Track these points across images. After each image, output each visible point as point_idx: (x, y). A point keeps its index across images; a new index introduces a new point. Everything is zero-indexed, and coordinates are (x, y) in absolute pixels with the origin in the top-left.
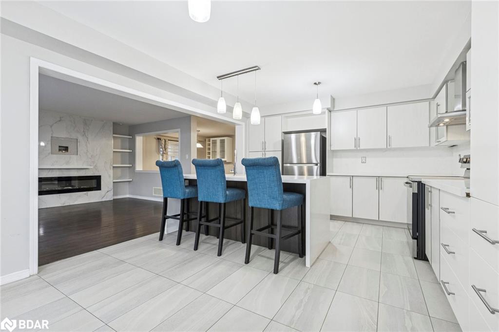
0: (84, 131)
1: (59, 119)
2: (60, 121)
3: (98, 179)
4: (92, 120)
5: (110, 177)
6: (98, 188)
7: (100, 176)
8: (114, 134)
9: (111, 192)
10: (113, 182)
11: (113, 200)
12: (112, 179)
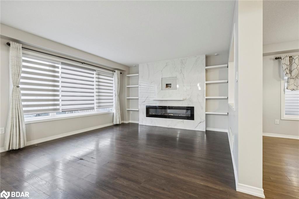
0: (181, 70)
1: (165, 65)
4: (187, 59)
5: (202, 108)
6: (192, 118)
7: (194, 107)
8: (206, 66)
9: (204, 124)
10: (206, 114)
11: (206, 131)
12: (205, 111)
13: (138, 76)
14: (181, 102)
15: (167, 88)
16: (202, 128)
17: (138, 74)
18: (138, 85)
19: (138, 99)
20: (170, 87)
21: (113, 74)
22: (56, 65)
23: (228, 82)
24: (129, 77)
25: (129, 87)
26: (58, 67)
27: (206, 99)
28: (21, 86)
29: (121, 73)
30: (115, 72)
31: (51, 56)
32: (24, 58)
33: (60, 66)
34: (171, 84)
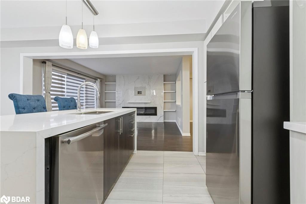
0: (148, 82)
1: (137, 78)
2: (138, 79)
3: (155, 109)
4: (152, 76)
5: (162, 108)
6: (155, 114)
7: (156, 107)
8: (164, 81)
9: (163, 118)
10: (164, 112)
11: (164, 122)
12: (163, 109)
13: (116, 84)
14: (149, 104)
15: (138, 94)
16: (162, 120)
17: (115, 83)
18: (115, 91)
19: (115, 102)
20: (141, 93)
21: (95, 82)
22: (63, 75)
23: (176, 92)
24: (106, 84)
25: (106, 93)
26: (64, 77)
27: (164, 102)
28: (51, 93)
29: (101, 81)
30: (97, 80)
31: (65, 70)
32: (53, 73)
33: (66, 76)
34: (141, 92)
